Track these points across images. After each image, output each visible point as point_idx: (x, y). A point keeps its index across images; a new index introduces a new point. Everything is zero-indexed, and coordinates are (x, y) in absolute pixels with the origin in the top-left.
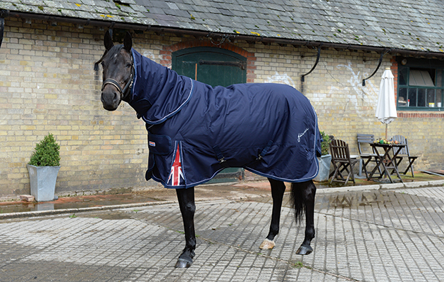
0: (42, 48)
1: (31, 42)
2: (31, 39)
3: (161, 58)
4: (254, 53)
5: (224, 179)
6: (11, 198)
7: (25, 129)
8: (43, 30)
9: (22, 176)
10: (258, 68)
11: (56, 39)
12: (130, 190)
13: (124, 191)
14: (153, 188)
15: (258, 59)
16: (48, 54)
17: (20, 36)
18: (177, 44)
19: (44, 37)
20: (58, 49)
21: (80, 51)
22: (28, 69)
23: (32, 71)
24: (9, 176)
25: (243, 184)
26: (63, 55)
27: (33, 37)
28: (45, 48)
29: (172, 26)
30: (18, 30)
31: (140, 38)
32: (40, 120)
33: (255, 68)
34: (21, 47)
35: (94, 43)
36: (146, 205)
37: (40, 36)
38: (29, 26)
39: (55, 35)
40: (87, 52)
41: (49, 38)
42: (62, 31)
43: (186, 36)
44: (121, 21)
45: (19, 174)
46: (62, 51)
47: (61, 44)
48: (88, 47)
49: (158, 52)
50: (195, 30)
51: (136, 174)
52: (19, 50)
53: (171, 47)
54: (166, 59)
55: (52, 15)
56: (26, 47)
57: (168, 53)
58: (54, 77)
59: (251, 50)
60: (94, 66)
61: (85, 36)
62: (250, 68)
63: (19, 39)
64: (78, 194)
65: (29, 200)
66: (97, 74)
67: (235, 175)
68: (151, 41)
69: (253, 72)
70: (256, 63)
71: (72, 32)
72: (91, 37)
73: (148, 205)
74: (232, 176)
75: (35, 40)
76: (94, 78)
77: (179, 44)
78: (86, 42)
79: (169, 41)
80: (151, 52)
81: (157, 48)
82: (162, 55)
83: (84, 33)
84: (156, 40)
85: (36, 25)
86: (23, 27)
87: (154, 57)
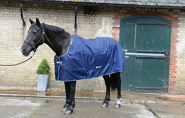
0: (48, 18)
1: (43, 15)
2: (43, 13)
3: (114, 22)
4: (178, 18)
5: (153, 91)
6: (30, 88)
7: (38, 56)
8: (49, 9)
9: (35, 79)
10: (180, 26)
11: (55, 13)
12: (92, 90)
13: (89, 91)
15: (180, 21)
16: (51, 20)
17: (38, 12)
18: (124, 14)
19: (49, 12)
20: (56, 18)
21: (67, 19)
24: (30, 78)
25: (167, 95)
26: (59, 21)
27: (44, 12)
28: (50, 18)
30: (37, 9)
31: (101, 11)
32: (45, 52)
33: (178, 26)
37: (47, 12)
38: (42, 7)
39: (54, 11)
41: (52, 12)
42: (58, 9)
43: (130, 9)
45: (34, 78)
46: (58, 19)
47: (58, 15)
48: (72, 16)
49: (111, 18)
51: (96, 82)
53: (120, 15)
54: (116, 22)
56: (40, 17)
57: (118, 19)
59: (176, 16)
60: (74, 26)
61: (70, 11)
62: (174, 26)
63: (37, 13)
64: (63, 90)
66: (76, 30)
67: (161, 90)
68: (108, 13)
69: (176, 29)
70: (179, 24)
71: (63, 9)
74: (159, 90)
75: (45, 14)
76: (74, 32)
77: (125, 13)
78: (70, 14)
79: (119, 12)
80: (107, 18)
81: (111, 16)
82: (114, 20)
83: (69, 10)
84: (111, 12)
85: (45, 6)
86: (39, 8)
87: (109, 21)
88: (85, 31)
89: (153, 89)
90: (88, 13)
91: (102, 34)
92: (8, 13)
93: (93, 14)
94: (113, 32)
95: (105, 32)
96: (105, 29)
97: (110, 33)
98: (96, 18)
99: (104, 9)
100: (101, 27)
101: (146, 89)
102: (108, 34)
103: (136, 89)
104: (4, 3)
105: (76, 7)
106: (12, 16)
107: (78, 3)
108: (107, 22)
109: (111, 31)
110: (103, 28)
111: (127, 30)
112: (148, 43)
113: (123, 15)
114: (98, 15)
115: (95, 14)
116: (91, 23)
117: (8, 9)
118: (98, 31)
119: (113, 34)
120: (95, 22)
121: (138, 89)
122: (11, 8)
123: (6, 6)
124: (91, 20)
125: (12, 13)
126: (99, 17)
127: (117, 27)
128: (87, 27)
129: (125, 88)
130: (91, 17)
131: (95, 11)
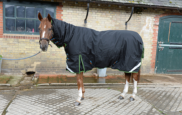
0: (105, 16)
1: (101, 14)
2: (101, 12)
3: (155, 20)
8: (106, 9)
11: (110, 13)
14: (147, 74)
16: (107, 18)
17: (96, 11)
19: (106, 12)
20: (111, 17)
21: (120, 17)
22: (99, 24)
23: (100, 25)
26: (113, 19)
27: (102, 12)
28: (106, 16)
29: (161, 5)
30: (96, 9)
31: (146, 12)
34: (96, 15)
35: (126, 14)
36: (143, 85)
37: (104, 11)
38: (100, 7)
39: (110, 11)
40: (123, 17)
41: (108, 12)
42: (113, 9)
44: (138, 4)
46: (112, 17)
47: (112, 14)
48: (123, 15)
49: (153, 18)
50: (172, 7)
52: (96, 17)
53: (159, 15)
54: (157, 21)
55: (108, 2)
56: (98, 16)
57: (158, 18)
58: (109, 28)
60: (125, 24)
64: (115, 74)
65: (96, 76)
66: (126, 27)
68: (151, 13)
71: (117, 9)
72: (125, 11)
73: (144, 84)
75: (102, 13)
76: (125, 28)
78: (122, 13)
79: (159, 13)
80: (150, 17)
81: (153, 16)
82: (155, 19)
83: (122, 10)
84: (153, 12)
85: (103, 7)
86: (98, 8)
87: (151, 20)
88: (133, 27)
89: (179, 71)
90: (136, 13)
91: (146, 30)
92: (72, 11)
93: (140, 13)
94: (154, 28)
95: (148, 28)
96: (148, 26)
97: (151, 30)
98: (142, 17)
99: (148, 10)
100: (145, 25)
101: (174, 71)
102: (150, 30)
103: (168, 71)
104: (68, 3)
105: (133, 8)
106: (75, 14)
107: (135, 5)
108: (150, 20)
109: (152, 28)
110: (147, 25)
111: (164, 27)
112: (178, 37)
113: (162, 15)
114: (143, 15)
115: (141, 14)
116: (138, 21)
117: (72, 8)
118: (143, 27)
119: (154, 30)
120: (141, 20)
121: (169, 71)
122: (75, 7)
123: (71, 6)
124: (138, 19)
125: (75, 12)
126: (144, 16)
127: (157, 24)
128: (135, 24)
129: (161, 71)
130: (138, 16)
131: (142, 11)
